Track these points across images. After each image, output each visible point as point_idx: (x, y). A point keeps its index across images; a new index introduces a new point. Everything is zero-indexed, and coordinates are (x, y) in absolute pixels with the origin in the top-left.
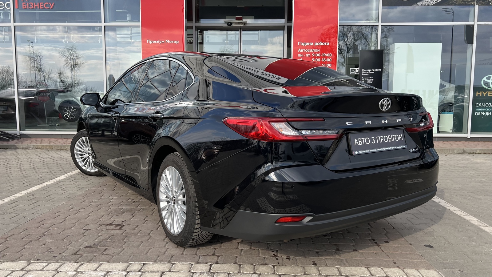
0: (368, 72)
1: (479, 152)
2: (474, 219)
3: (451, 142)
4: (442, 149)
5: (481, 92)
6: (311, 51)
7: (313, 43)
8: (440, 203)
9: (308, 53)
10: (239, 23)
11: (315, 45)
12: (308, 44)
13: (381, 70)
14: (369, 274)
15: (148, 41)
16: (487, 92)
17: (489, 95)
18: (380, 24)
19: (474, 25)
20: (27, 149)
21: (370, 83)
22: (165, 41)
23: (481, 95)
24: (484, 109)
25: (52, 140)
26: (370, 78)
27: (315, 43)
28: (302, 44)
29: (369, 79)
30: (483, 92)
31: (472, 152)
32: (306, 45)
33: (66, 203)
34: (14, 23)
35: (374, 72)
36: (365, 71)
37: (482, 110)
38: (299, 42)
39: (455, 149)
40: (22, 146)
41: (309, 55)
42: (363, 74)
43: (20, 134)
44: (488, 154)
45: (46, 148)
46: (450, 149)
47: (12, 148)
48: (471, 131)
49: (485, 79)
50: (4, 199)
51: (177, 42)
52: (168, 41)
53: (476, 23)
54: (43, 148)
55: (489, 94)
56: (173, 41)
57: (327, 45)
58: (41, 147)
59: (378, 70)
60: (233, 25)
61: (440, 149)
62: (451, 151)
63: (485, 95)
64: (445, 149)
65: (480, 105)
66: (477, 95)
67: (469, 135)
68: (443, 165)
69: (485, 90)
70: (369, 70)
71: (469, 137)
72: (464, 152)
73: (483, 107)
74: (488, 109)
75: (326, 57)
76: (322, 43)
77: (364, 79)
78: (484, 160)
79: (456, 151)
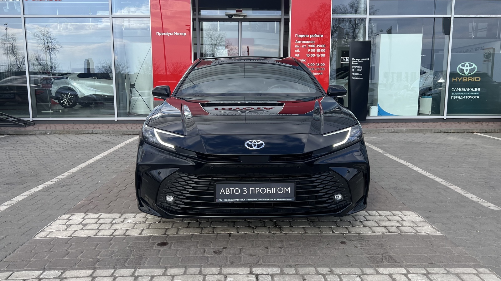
0: (357, 61)
1: (453, 131)
2: (443, 181)
3: (429, 123)
4: (422, 129)
5: (456, 78)
6: (307, 42)
7: (308, 35)
8: (418, 171)
9: (305, 44)
10: (239, 16)
11: (311, 37)
12: (304, 36)
13: (368, 59)
14: (368, 215)
15: (158, 33)
16: (462, 78)
17: (463, 81)
18: (368, 17)
19: (451, 18)
20: (45, 134)
21: (359, 71)
22: (173, 34)
23: (456, 81)
24: (459, 94)
25: (66, 126)
26: (360, 66)
27: (311, 35)
28: (299, 36)
29: (358, 68)
30: (458, 78)
31: (447, 132)
32: (303, 36)
33: (117, 176)
34: (24, 14)
35: (362, 61)
36: (355, 61)
37: (457, 94)
38: (296, 34)
39: (433, 129)
40: (40, 132)
41: (305, 46)
42: (353, 63)
43: (33, 120)
44: (461, 133)
45: (63, 133)
46: (428, 129)
47: (31, 133)
48: (447, 113)
49: (460, 66)
50: (62, 175)
51: (185, 34)
52: (176, 33)
53: (453, 16)
54: (60, 133)
55: (463, 79)
56: (180, 33)
57: (321, 37)
58: (58, 132)
59: (366, 59)
60: (234, 17)
61: (420, 129)
62: (429, 131)
63: (460, 81)
64: (424, 129)
65: (455, 89)
66: (453, 81)
67: (445, 117)
68: (423, 143)
69: (460, 76)
70: (358, 59)
71: (445, 119)
72: (440, 132)
73: (458, 92)
74: (462, 94)
75: (320, 48)
76: (317, 35)
77: (354, 67)
78: (457, 138)
79: (433, 131)
